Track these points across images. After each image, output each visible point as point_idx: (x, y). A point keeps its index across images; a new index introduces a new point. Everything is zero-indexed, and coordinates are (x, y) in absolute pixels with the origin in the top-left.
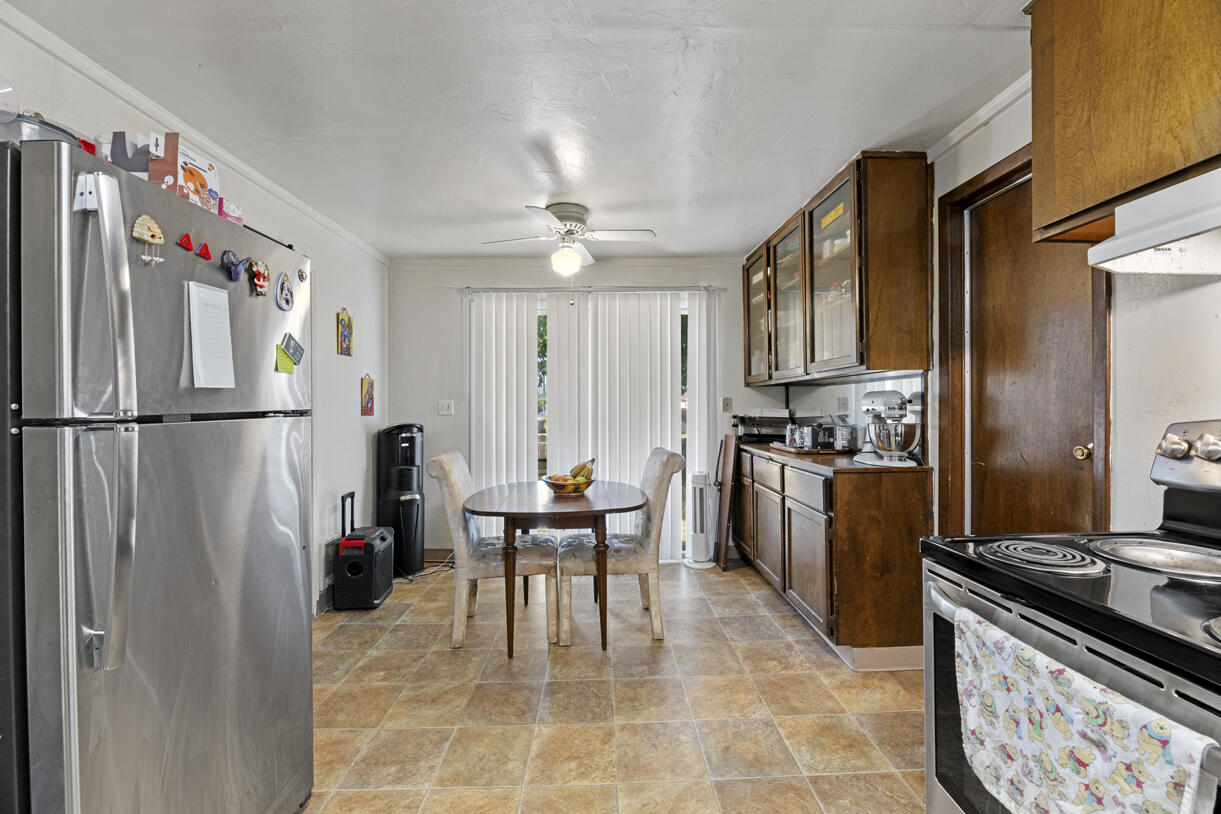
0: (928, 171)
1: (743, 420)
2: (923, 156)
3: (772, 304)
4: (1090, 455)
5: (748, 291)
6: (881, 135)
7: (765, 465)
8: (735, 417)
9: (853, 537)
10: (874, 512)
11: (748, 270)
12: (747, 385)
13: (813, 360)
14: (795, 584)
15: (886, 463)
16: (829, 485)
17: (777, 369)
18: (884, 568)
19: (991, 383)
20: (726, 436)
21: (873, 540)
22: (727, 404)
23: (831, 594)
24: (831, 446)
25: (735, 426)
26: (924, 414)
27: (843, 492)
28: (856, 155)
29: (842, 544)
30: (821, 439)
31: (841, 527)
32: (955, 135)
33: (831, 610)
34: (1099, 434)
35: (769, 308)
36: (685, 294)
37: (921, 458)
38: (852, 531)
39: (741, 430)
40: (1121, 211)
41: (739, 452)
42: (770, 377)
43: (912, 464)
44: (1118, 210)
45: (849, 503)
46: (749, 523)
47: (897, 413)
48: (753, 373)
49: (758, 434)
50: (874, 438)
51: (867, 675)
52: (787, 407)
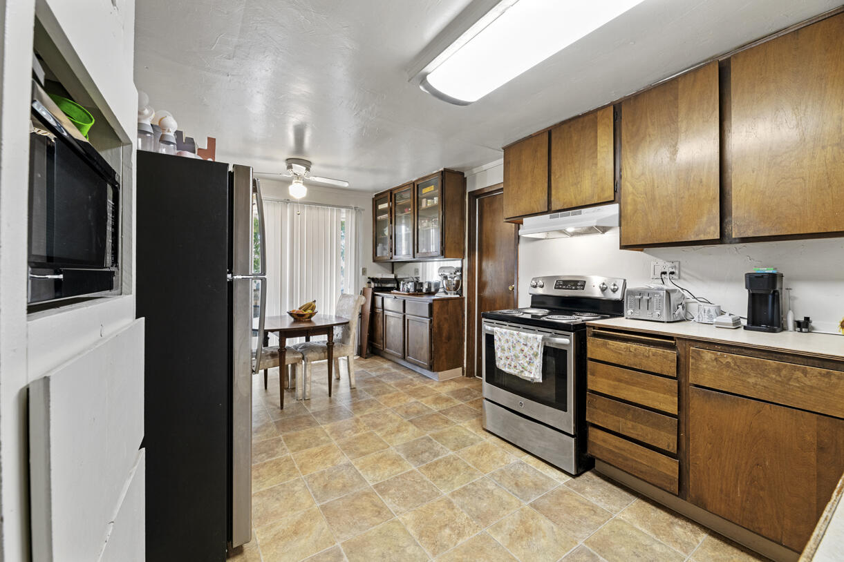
0: (464, 181)
1: (374, 280)
2: (463, 174)
3: (393, 221)
4: (513, 289)
5: (376, 212)
6: (453, 165)
7: (390, 302)
8: (369, 278)
9: (439, 327)
10: (446, 316)
11: (376, 201)
12: (374, 261)
13: (418, 252)
14: (410, 353)
15: (449, 296)
16: (431, 306)
17: (395, 254)
18: (449, 338)
19: (484, 264)
20: (364, 288)
21: (446, 327)
22: (364, 271)
23: (431, 351)
24: (421, 291)
25: (369, 283)
26: (461, 275)
27: (436, 308)
28: (442, 169)
29: (435, 330)
30: (417, 288)
31: (435, 323)
32: (475, 170)
33: (431, 358)
34: (516, 282)
35: (391, 223)
36: (344, 210)
37: (461, 293)
38: (438, 324)
39: (373, 285)
40: (525, 220)
41: (374, 296)
42: (391, 258)
43: (458, 296)
44: (524, 219)
45: (438, 313)
46: (380, 331)
47: (453, 275)
48: (378, 255)
49: (381, 286)
50: (445, 285)
51: (443, 382)
52: (393, 273)
